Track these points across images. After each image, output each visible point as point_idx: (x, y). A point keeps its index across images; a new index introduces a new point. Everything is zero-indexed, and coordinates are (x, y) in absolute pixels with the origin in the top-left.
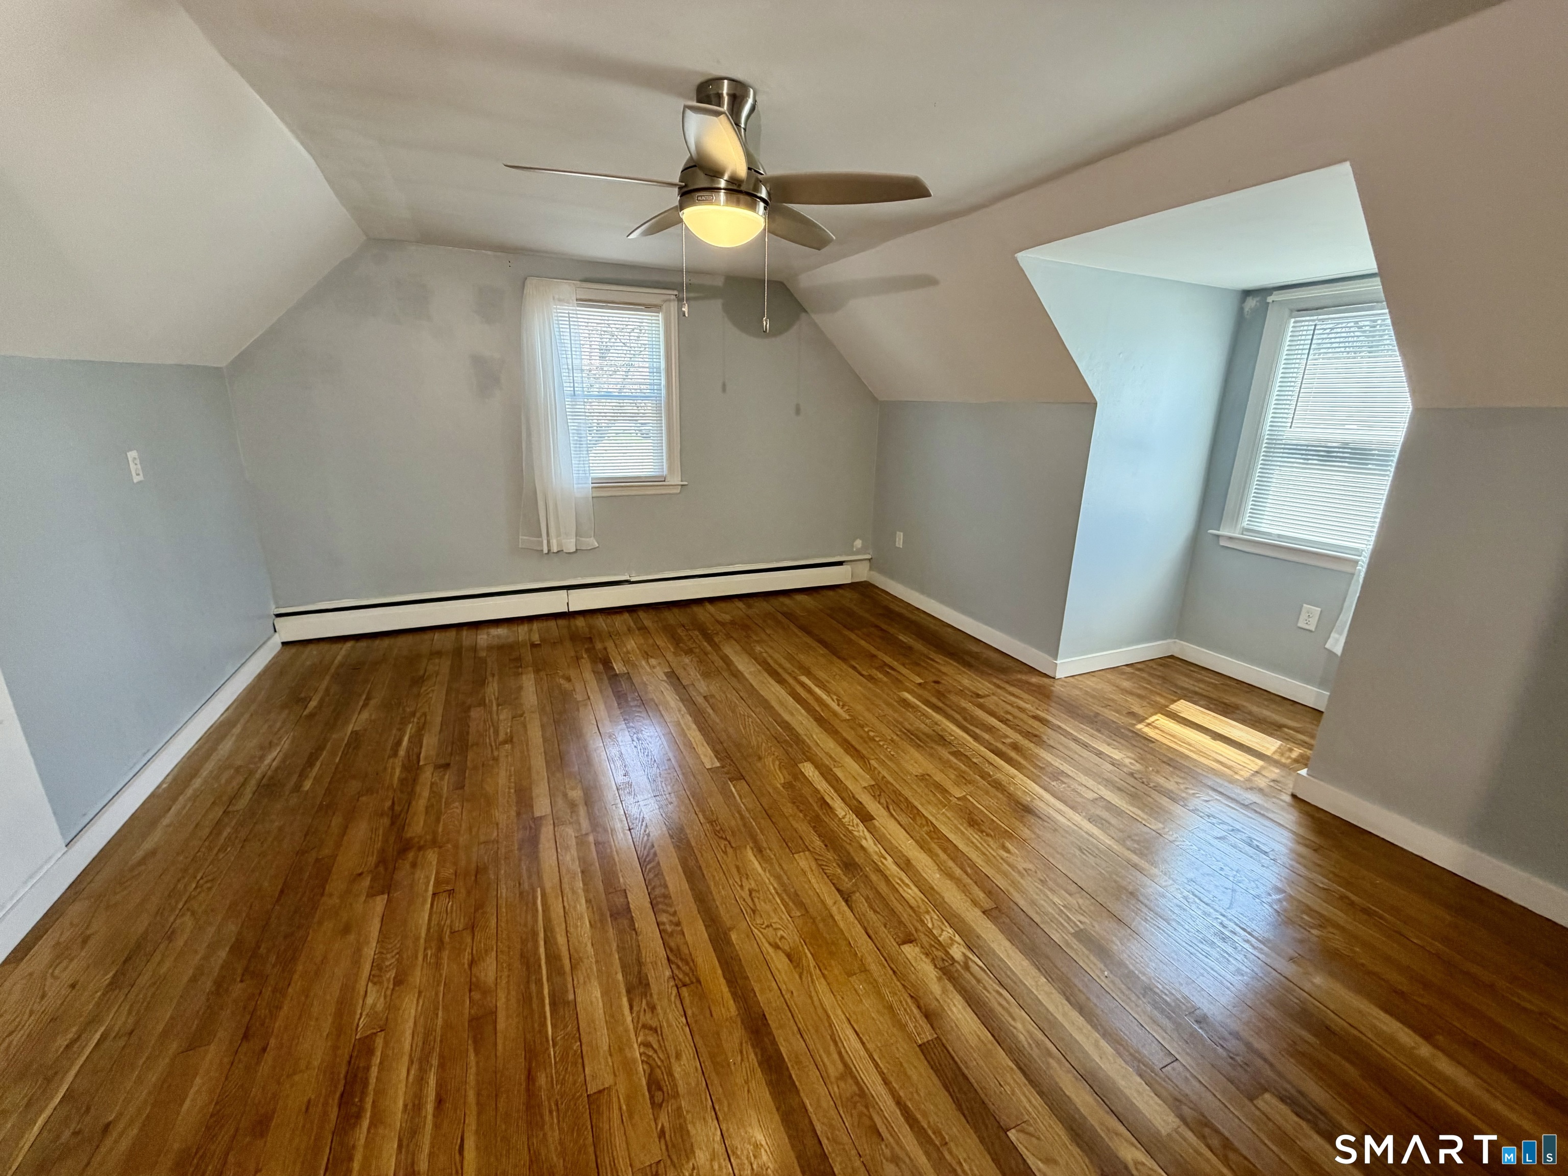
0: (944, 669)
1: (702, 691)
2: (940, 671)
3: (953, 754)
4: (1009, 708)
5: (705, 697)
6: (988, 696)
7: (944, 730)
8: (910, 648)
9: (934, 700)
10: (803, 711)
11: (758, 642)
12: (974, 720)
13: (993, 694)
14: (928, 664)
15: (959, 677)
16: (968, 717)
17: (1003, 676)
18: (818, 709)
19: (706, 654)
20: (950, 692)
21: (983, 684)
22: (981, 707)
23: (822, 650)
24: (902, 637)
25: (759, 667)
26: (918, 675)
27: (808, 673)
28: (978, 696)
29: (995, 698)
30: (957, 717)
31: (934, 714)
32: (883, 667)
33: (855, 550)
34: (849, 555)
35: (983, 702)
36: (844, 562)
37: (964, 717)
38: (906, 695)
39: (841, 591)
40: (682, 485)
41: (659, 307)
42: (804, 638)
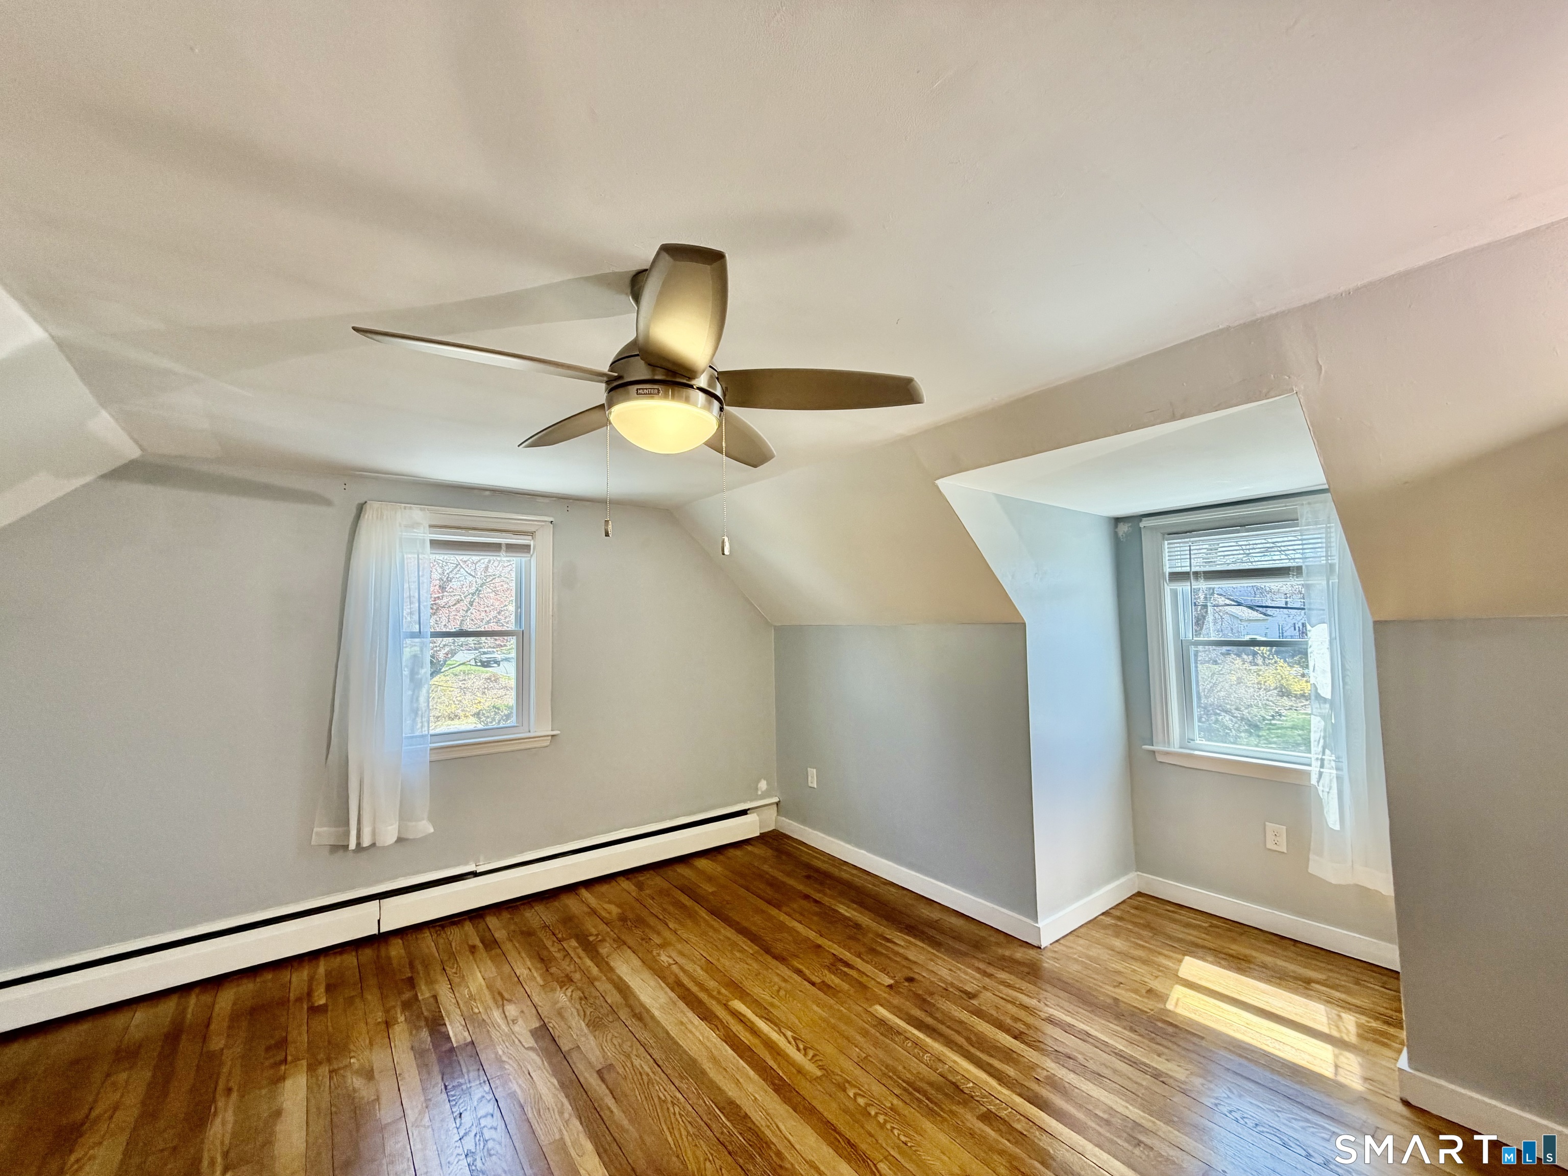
0: (910, 955)
1: (593, 1059)
2: (907, 959)
3: (984, 1117)
4: (1012, 1010)
5: (599, 1072)
6: (980, 992)
7: (952, 1070)
8: (857, 926)
9: (917, 1013)
10: (752, 1073)
11: (661, 946)
12: (981, 1042)
13: (985, 988)
14: (887, 948)
15: (931, 966)
16: (974, 1039)
17: (980, 956)
18: (771, 1063)
19: (591, 981)
20: (932, 994)
21: (966, 973)
22: (979, 1013)
23: (750, 948)
24: (843, 910)
25: (672, 995)
26: (883, 970)
27: (743, 994)
28: (968, 995)
29: (989, 995)
30: (960, 1040)
31: (929, 1040)
32: (837, 964)
33: (759, 793)
34: (751, 800)
35: (980, 1004)
36: (749, 809)
37: (968, 1040)
38: (881, 1011)
39: (750, 848)
40: (553, 736)
41: (532, 534)
42: (722, 930)
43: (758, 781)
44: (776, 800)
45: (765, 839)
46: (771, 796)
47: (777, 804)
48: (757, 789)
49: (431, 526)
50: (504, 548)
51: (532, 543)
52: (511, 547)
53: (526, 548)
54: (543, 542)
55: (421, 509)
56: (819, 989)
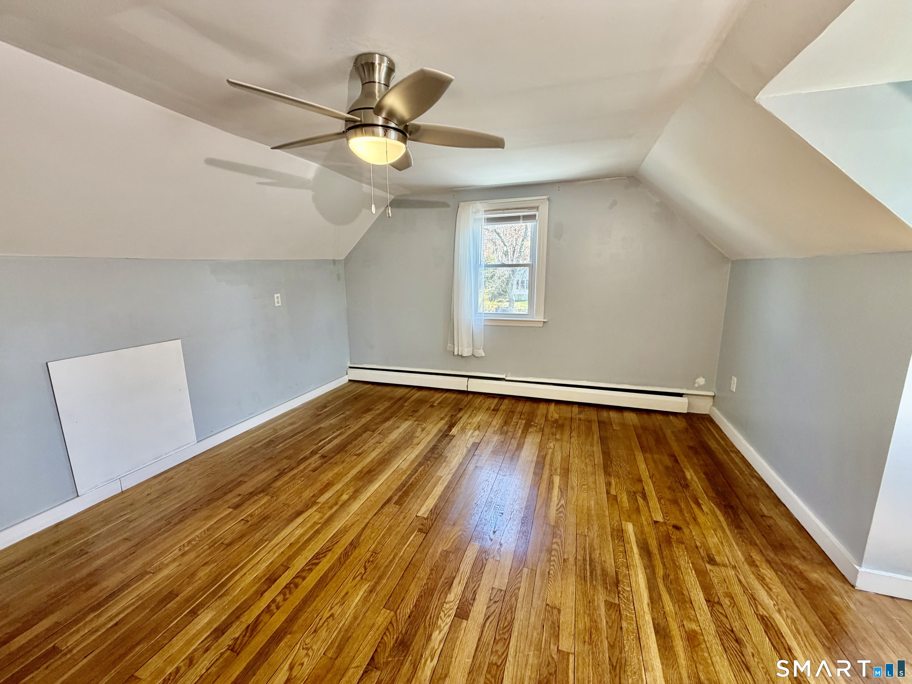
0: (701, 518)
2: (695, 519)
3: (610, 605)
4: (737, 590)
6: (725, 566)
8: (686, 485)
9: (654, 543)
11: (557, 440)
13: (734, 567)
14: (689, 506)
15: (710, 532)
17: (771, 554)
19: (513, 438)
20: (681, 543)
21: (732, 551)
22: (701, 574)
24: (689, 474)
25: (535, 459)
26: (665, 513)
27: (565, 476)
28: (712, 561)
29: (732, 573)
31: (637, 556)
32: (638, 493)
33: (696, 385)
34: (688, 389)
35: (710, 570)
36: (683, 394)
37: (666, 577)
38: (630, 528)
39: (671, 417)
40: (544, 322)
41: (537, 208)
42: (595, 448)
43: (698, 377)
44: (712, 394)
45: (689, 417)
46: (709, 390)
47: (714, 397)
48: (694, 383)
49: (485, 211)
50: (521, 218)
51: (537, 213)
52: (526, 218)
53: (533, 217)
54: (543, 213)
55: (481, 203)
56: (608, 498)
